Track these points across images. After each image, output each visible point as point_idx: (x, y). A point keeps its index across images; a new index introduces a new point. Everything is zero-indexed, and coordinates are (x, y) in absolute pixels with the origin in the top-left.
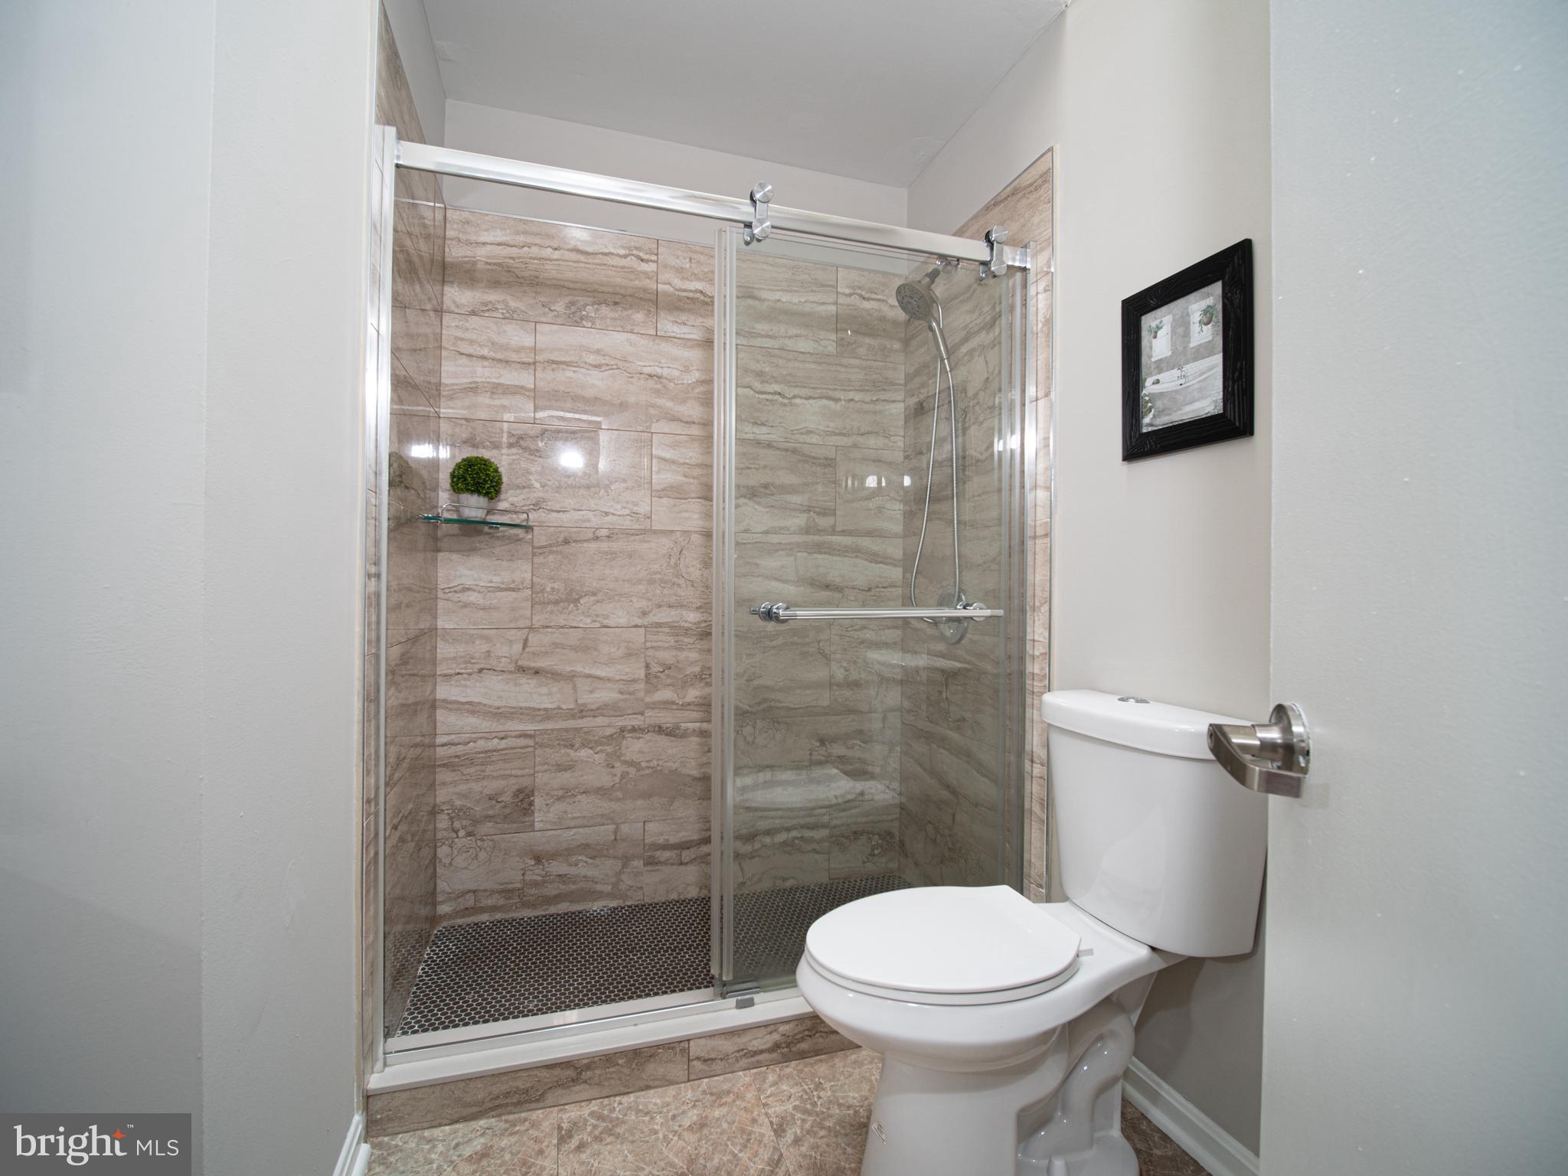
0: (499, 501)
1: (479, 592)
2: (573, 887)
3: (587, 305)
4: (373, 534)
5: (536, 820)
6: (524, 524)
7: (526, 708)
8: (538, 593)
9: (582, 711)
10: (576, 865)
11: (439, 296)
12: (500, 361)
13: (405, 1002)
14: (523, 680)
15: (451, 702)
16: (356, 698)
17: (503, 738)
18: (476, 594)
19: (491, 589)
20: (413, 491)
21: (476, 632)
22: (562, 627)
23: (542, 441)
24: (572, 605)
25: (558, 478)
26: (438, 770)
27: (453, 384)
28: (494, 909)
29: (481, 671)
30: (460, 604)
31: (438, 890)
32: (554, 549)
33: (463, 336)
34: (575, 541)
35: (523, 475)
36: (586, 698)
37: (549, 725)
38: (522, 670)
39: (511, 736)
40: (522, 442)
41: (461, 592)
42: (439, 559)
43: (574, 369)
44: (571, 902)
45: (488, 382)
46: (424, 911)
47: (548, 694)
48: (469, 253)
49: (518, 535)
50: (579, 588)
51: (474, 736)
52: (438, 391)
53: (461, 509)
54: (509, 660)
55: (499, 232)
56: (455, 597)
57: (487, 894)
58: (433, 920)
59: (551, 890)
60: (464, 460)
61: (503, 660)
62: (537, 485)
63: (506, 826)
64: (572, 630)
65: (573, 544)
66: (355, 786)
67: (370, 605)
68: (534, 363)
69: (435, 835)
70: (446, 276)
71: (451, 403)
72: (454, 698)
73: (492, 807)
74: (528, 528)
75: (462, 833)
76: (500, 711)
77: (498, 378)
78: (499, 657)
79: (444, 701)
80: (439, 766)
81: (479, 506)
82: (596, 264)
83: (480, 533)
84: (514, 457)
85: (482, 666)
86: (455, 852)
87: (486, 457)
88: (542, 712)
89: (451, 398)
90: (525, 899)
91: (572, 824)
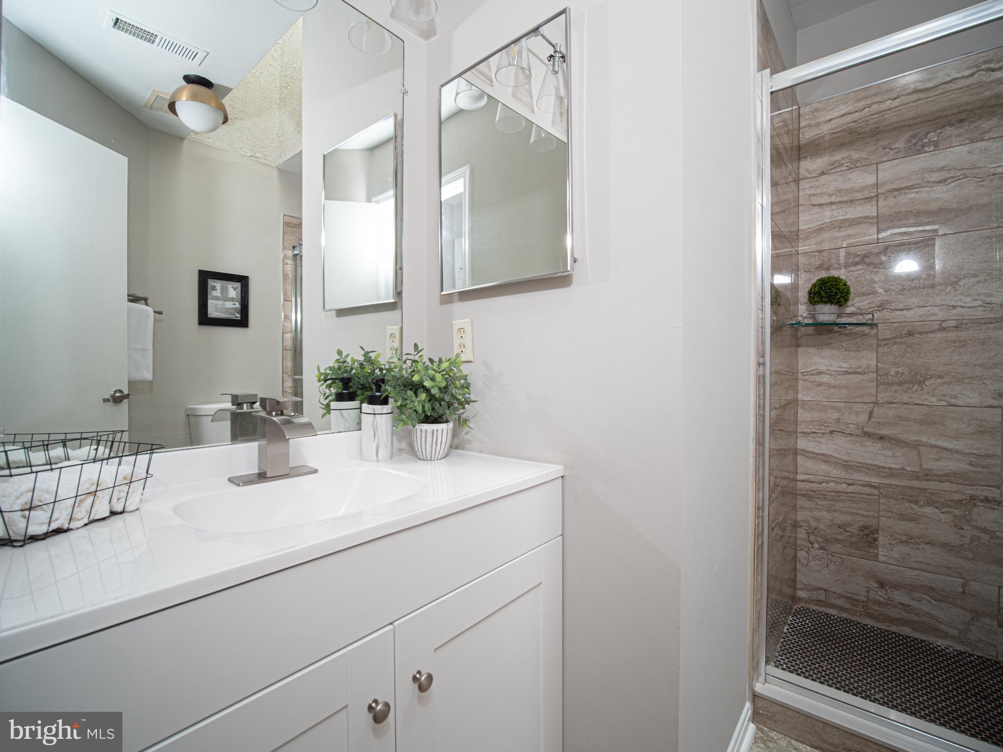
0: (847, 307)
1: (831, 375)
2: (916, 618)
3: (928, 133)
4: (761, 337)
5: (880, 553)
6: (870, 322)
7: (871, 465)
8: (883, 375)
9: (927, 475)
10: (919, 601)
11: (796, 170)
12: (846, 202)
13: (776, 646)
14: (869, 443)
15: (809, 452)
16: (751, 441)
17: (850, 485)
18: (828, 376)
19: (840, 373)
20: (783, 307)
21: (828, 403)
22: (906, 404)
23: (885, 256)
24: (916, 386)
25: (902, 283)
26: (798, 497)
27: (807, 229)
28: (841, 608)
29: (832, 432)
30: (815, 383)
31: (798, 580)
32: (899, 340)
33: (815, 193)
34: (920, 333)
35: (868, 284)
36: (929, 464)
37: (894, 482)
38: (868, 435)
39: (857, 484)
40: (866, 260)
41: (816, 374)
42: (799, 351)
43: (917, 190)
44: (912, 628)
45: (836, 221)
46: (788, 590)
47: (892, 457)
48: (818, 132)
49: (864, 331)
50: (924, 372)
51: (826, 478)
52: (797, 235)
53: (817, 316)
54: (856, 427)
55: (842, 107)
56: (812, 378)
57: (837, 596)
58: (794, 599)
59: (895, 613)
60: (818, 280)
61: (851, 426)
62: (882, 291)
63: (852, 551)
64: (917, 406)
65: (917, 336)
66: (750, 497)
67: (759, 383)
68: (877, 196)
69: (796, 542)
70: (801, 154)
71: (807, 242)
72: (811, 450)
73: (841, 533)
74: (873, 325)
75: (816, 546)
76: (849, 464)
77: (844, 215)
78: (847, 424)
79: (803, 450)
80: (799, 495)
81: (831, 312)
82: (940, 94)
83: (831, 332)
84: (859, 272)
85: (833, 429)
86: (811, 558)
87: (836, 276)
88: (887, 470)
89: (806, 238)
90: (868, 611)
91: (916, 566)
